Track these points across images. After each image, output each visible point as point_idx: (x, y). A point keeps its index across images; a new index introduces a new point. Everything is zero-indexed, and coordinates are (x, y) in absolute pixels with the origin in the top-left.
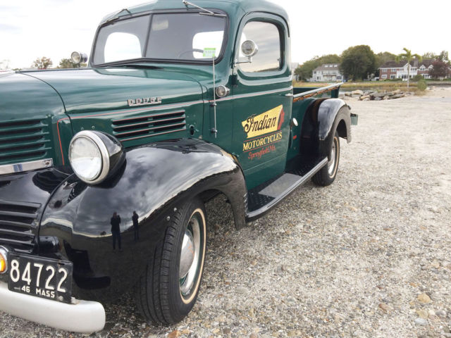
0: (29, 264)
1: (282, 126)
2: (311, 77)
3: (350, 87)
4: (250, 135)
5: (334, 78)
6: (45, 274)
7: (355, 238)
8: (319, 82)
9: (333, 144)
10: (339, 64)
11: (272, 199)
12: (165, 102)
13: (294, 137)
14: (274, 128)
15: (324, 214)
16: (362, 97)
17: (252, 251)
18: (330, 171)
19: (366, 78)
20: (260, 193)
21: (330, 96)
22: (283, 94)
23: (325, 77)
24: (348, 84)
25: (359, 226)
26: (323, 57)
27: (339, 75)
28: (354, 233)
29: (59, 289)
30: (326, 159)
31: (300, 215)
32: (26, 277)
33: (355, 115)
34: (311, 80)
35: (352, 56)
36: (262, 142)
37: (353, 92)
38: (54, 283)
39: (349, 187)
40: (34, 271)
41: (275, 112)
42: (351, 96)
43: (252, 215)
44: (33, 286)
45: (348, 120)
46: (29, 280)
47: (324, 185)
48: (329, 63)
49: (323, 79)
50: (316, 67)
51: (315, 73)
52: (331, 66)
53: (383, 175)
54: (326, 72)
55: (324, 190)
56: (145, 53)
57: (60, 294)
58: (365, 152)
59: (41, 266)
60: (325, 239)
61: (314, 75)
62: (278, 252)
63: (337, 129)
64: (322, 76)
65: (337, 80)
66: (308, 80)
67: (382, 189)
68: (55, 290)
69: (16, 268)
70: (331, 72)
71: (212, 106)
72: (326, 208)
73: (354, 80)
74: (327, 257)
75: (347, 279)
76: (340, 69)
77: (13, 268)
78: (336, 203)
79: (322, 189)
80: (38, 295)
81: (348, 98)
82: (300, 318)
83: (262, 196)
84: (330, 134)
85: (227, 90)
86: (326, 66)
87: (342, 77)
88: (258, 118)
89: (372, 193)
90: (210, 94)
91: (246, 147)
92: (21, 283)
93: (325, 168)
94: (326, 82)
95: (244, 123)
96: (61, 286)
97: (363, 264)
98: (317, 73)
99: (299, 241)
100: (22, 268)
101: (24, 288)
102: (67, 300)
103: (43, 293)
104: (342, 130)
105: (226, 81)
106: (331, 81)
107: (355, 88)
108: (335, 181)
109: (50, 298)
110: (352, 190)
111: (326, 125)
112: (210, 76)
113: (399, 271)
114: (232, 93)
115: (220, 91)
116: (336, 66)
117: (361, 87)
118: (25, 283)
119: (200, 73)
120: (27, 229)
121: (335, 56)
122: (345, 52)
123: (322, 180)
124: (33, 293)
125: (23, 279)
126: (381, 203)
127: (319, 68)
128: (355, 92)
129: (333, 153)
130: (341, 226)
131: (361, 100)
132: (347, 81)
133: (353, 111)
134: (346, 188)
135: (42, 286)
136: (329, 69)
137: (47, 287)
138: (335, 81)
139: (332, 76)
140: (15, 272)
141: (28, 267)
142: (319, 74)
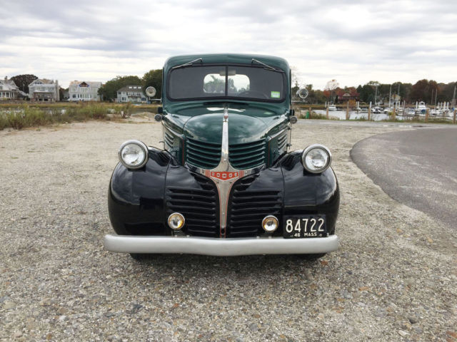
0: (299, 221)
2: (116, 97)
5: (139, 100)
6: (310, 224)
8: (124, 103)
10: (143, 86)
23: (131, 98)
24: (153, 106)
27: (143, 96)
29: (319, 230)
32: (298, 228)
34: (116, 100)
38: (316, 227)
40: (301, 222)
44: (302, 232)
46: (299, 230)
48: (133, 84)
49: (128, 100)
50: (119, 88)
51: (120, 93)
52: (135, 88)
54: (131, 93)
57: (320, 232)
59: (307, 220)
61: (118, 95)
64: (127, 97)
65: (143, 102)
66: (113, 100)
68: (317, 231)
69: (291, 224)
70: (136, 94)
77: (288, 224)
80: (307, 237)
86: (131, 88)
87: (147, 99)
92: (294, 232)
94: (131, 103)
96: (321, 229)
98: (122, 93)
100: (294, 225)
101: (296, 235)
102: (324, 235)
103: (310, 235)
106: (136, 102)
109: (314, 237)
116: (139, 88)
118: (297, 232)
121: (136, 78)
122: (147, 75)
124: (302, 236)
125: (296, 229)
127: (122, 89)
132: (152, 103)
135: (308, 231)
136: (133, 90)
137: (312, 230)
138: (141, 103)
139: (137, 97)
140: (289, 227)
141: (299, 222)
142: (123, 95)
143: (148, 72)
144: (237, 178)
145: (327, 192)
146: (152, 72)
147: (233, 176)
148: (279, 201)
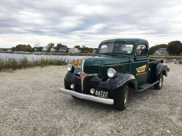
1: (146, 71)
3: (172, 58)
4: (138, 72)
5: (164, 54)
6: (103, 93)
7: (166, 101)
8: (158, 55)
9: (161, 77)
10: (167, 48)
11: (143, 88)
12: (121, 63)
13: (149, 74)
14: (144, 71)
15: (158, 96)
16: (176, 62)
17: (137, 101)
18: (160, 85)
19: (179, 54)
20: (140, 87)
21: (160, 62)
22: (147, 62)
23: (161, 54)
24: (171, 57)
25: (167, 99)
26: (159, 45)
27: (166, 52)
28: (166, 100)
30: (159, 81)
31: (150, 96)
33: (169, 69)
34: (154, 54)
35: (172, 45)
36: (141, 74)
37: (172, 60)
38: (105, 95)
39: (166, 90)
40: (101, 93)
41: (144, 67)
42: (171, 61)
43: (138, 91)
44: (100, 96)
45: (166, 70)
47: (158, 89)
48: (162, 48)
49: (159, 54)
50: (156, 49)
53: (178, 88)
55: (158, 91)
56: (113, 51)
58: (173, 81)
59: (102, 92)
60: (158, 101)
61: (155, 52)
62: (144, 102)
63: (162, 72)
64: (159, 53)
65: (166, 55)
66: (153, 54)
67: (177, 92)
70: (163, 51)
71: (130, 64)
72: (158, 95)
73: (173, 55)
74: (158, 104)
75: (163, 109)
76: (167, 50)
77: (96, 92)
78: (161, 94)
79: (157, 90)
80: (101, 97)
81: (170, 62)
82: (151, 113)
83: (141, 88)
84: (160, 74)
85: (134, 61)
86: (161, 49)
87: (168, 53)
88: (140, 68)
89: (173, 93)
90: (130, 62)
91: (137, 75)
92: (98, 95)
93: (158, 84)
94: (161, 55)
95: (137, 69)
97: (167, 106)
98: (157, 51)
99: (150, 101)
100: (98, 92)
102: (107, 98)
104: (164, 73)
105: (133, 59)
106: (163, 55)
107: (174, 58)
108: (162, 89)
109: (104, 98)
110: (167, 91)
111: (159, 71)
112: (130, 58)
113: (177, 108)
114: (134, 62)
115: (132, 61)
116: (165, 49)
117: (176, 58)
118: (99, 95)
119: (127, 57)
120: (97, 86)
122: (169, 43)
123: (157, 87)
124: (100, 97)
126: (175, 95)
127: (158, 49)
128: (173, 60)
129: (161, 79)
130: (162, 99)
131: (176, 63)
132: (170, 55)
133: (168, 67)
134: (165, 91)
135: (102, 96)
136: (162, 50)
137: (103, 96)
138: (165, 55)
139: (163, 53)
140: (97, 93)
141: (99, 92)
142: (158, 52)
143: (170, 42)
144: (86, 76)
145: (118, 85)
146: (172, 42)
147: (85, 76)
148: (99, 85)
